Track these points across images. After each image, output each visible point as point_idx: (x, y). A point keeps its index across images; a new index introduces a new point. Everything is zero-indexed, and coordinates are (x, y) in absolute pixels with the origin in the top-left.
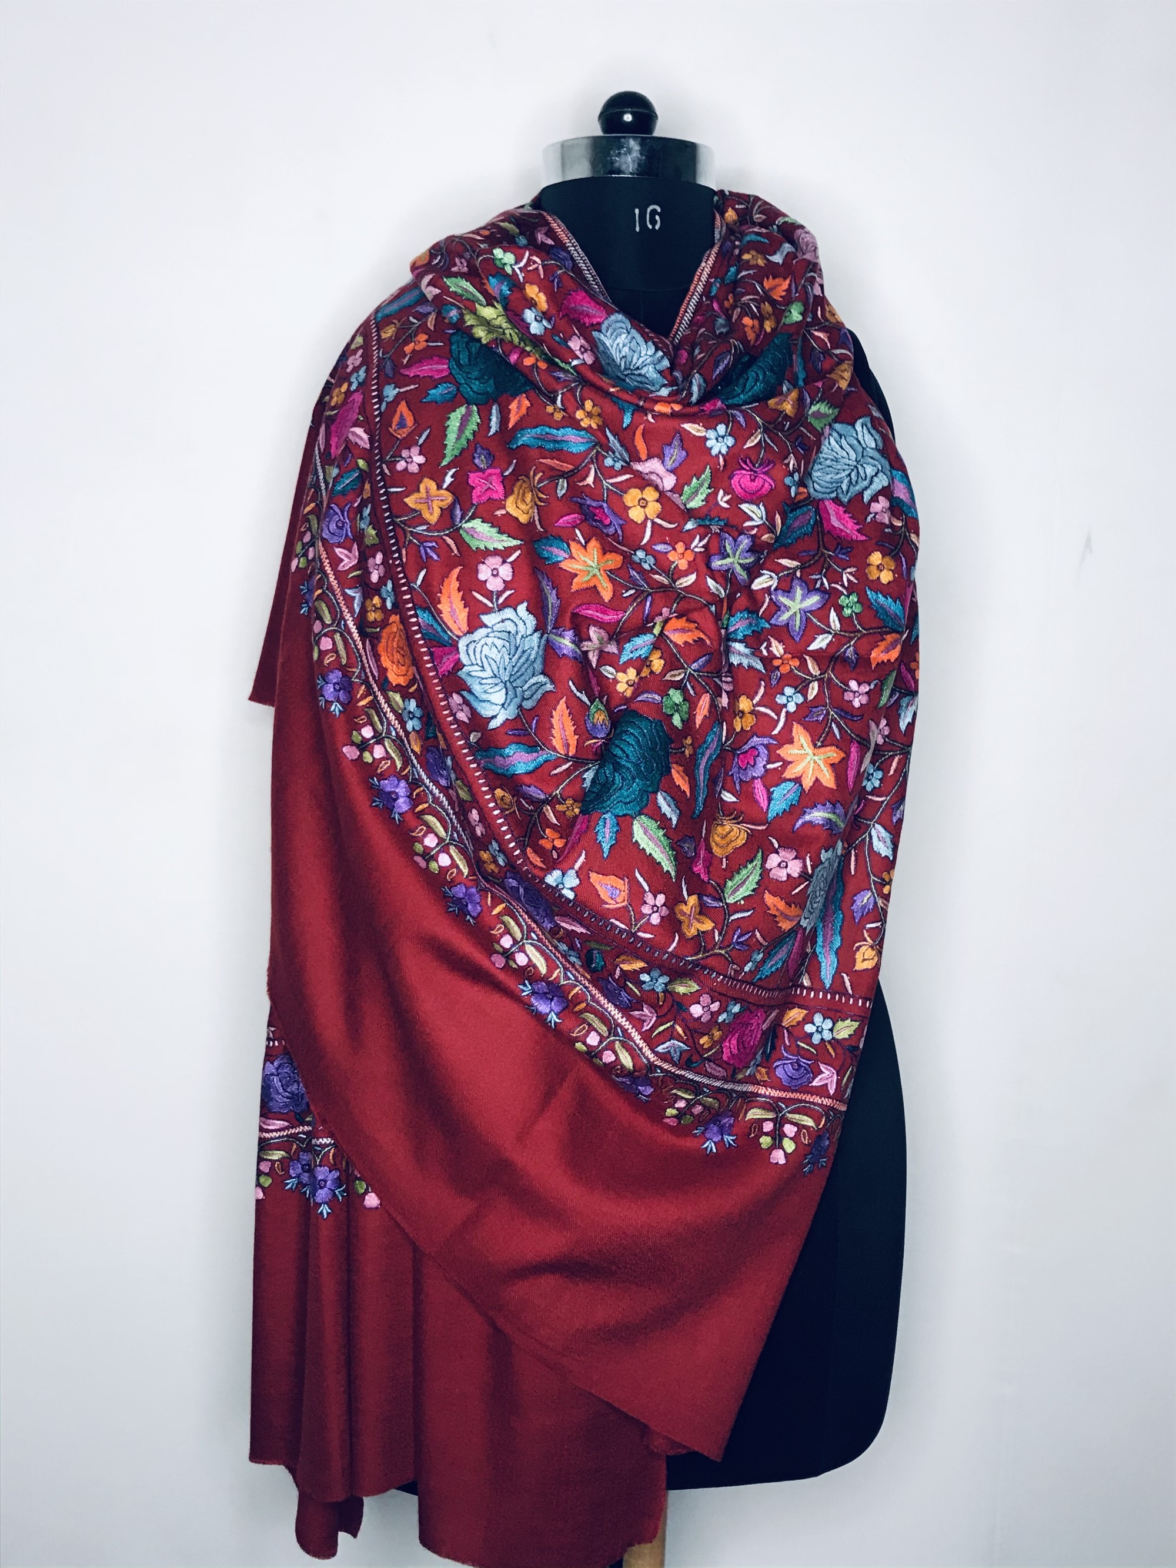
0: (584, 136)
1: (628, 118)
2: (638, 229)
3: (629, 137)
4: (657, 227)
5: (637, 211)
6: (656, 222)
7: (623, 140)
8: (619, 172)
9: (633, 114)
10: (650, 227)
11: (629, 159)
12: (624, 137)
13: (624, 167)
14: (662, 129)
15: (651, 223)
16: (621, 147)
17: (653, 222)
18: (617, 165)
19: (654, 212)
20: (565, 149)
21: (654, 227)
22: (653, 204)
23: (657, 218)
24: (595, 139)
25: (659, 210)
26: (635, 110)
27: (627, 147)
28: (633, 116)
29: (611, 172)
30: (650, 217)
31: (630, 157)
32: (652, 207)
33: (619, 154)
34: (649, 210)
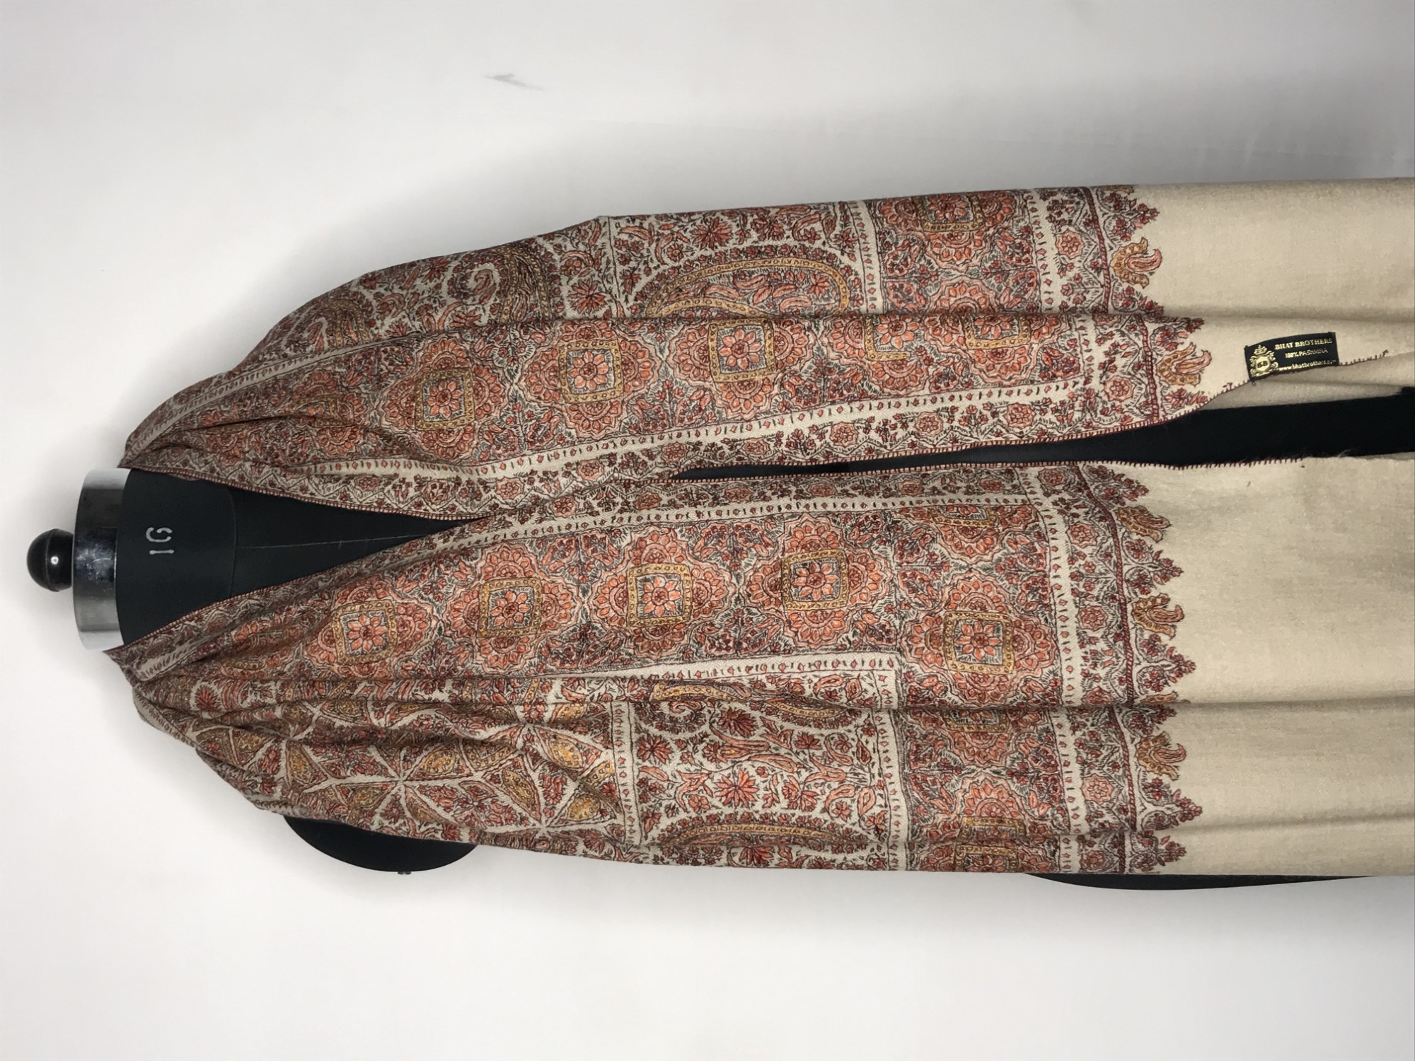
0: (73, 606)
1: (55, 560)
2: (171, 552)
3: (75, 560)
4: (169, 531)
5: (152, 552)
6: (164, 532)
7: (78, 567)
8: (111, 570)
9: (51, 555)
10: (169, 538)
12: (75, 565)
13: (106, 566)
14: (67, 525)
15: (165, 538)
16: (85, 569)
17: (164, 535)
18: (104, 574)
19: (154, 535)
20: (86, 628)
21: (168, 535)
22: (145, 536)
23: (159, 531)
24: (75, 593)
25: (151, 529)
26: (47, 553)
27: (85, 562)
28: (54, 555)
29: (111, 579)
30: (158, 538)
31: (97, 559)
32: (148, 537)
33: (92, 571)
34: (151, 540)
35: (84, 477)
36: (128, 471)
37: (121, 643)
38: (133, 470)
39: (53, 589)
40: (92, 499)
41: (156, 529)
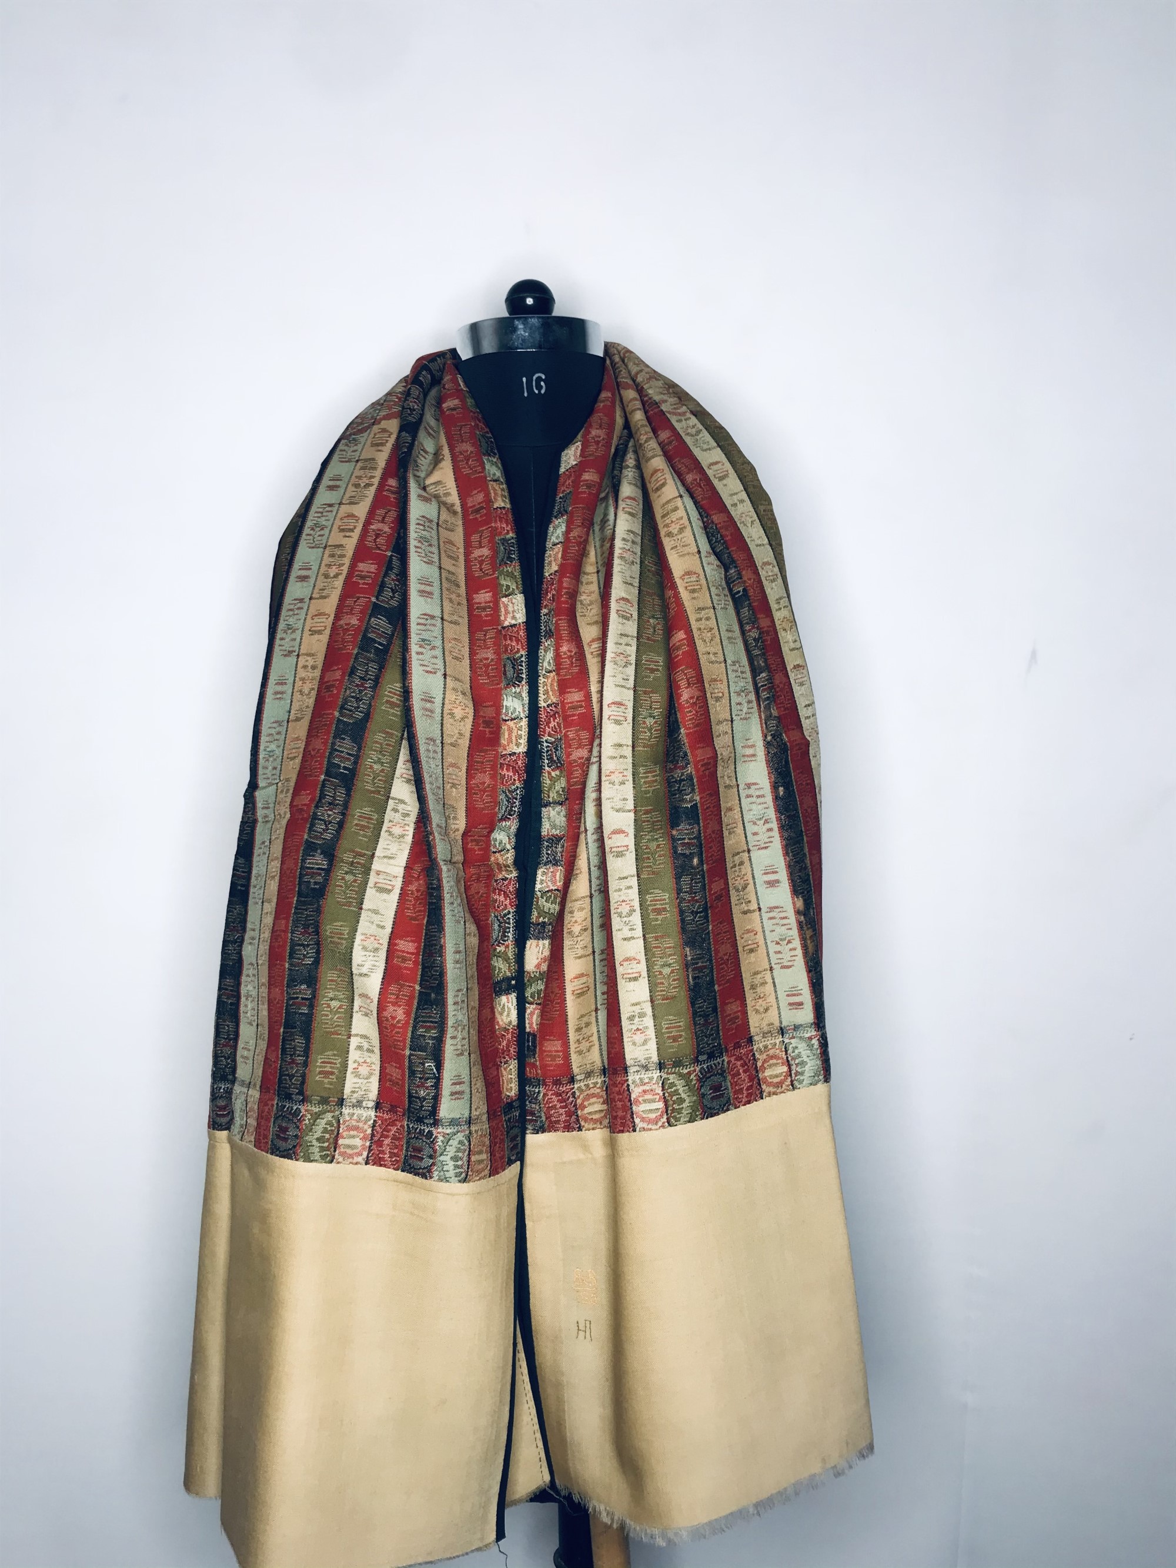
0: (492, 317)
1: (530, 301)
2: (526, 394)
4: (543, 391)
5: (524, 379)
6: (542, 387)
8: (514, 347)
9: (534, 298)
10: (537, 392)
12: (527, 317)
14: (559, 310)
15: (537, 389)
17: (539, 388)
18: (512, 342)
19: (539, 379)
20: (475, 329)
21: (540, 392)
22: (538, 373)
23: (542, 383)
24: (501, 320)
25: (543, 377)
26: (537, 295)
28: (534, 301)
29: (509, 348)
30: (537, 383)
32: (537, 375)
34: (534, 378)
35: (598, 321)
36: (601, 354)
37: (464, 358)
38: (603, 359)
39: (507, 300)
40: (576, 328)
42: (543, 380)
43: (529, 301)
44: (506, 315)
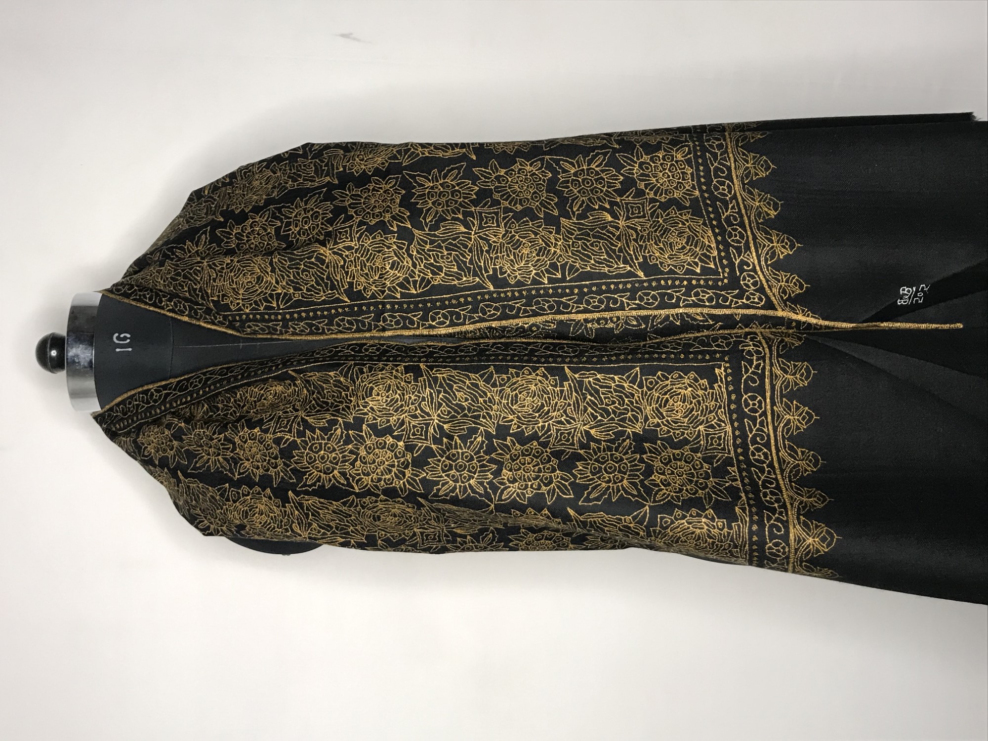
0: (66, 383)
2: (130, 349)
3: (67, 356)
4: (128, 336)
5: (118, 350)
6: (125, 336)
7: (69, 360)
8: (91, 361)
9: (51, 350)
10: (128, 341)
11: (82, 356)
12: (67, 359)
13: (88, 360)
14: (62, 330)
15: (126, 340)
16: (74, 362)
17: (125, 338)
18: (86, 364)
19: (118, 338)
20: (75, 394)
21: (129, 338)
22: (112, 338)
23: (122, 336)
24: (68, 375)
25: (117, 335)
26: (49, 347)
27: (74, 357)
28: (53, 350)
29: (91, 367)
30: (122, 341)
31: (81, 353)
32: (115, 339)
33: (79, 362)
34: (117, 342)
35: (73, 296)
39: (54, 372)
40: (77, 314)
41: (120, 334)
42: (119, 336)
43: (54, 353)
44: (65, 372)
